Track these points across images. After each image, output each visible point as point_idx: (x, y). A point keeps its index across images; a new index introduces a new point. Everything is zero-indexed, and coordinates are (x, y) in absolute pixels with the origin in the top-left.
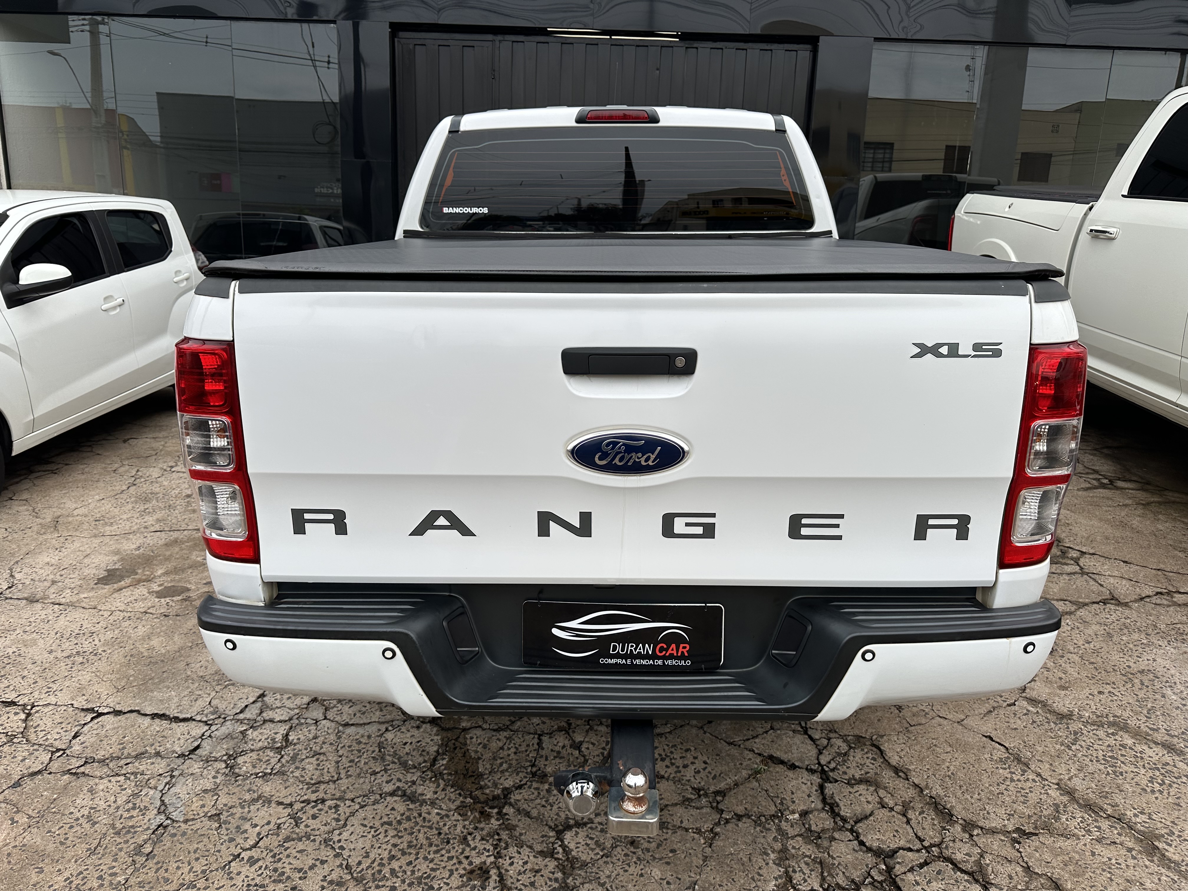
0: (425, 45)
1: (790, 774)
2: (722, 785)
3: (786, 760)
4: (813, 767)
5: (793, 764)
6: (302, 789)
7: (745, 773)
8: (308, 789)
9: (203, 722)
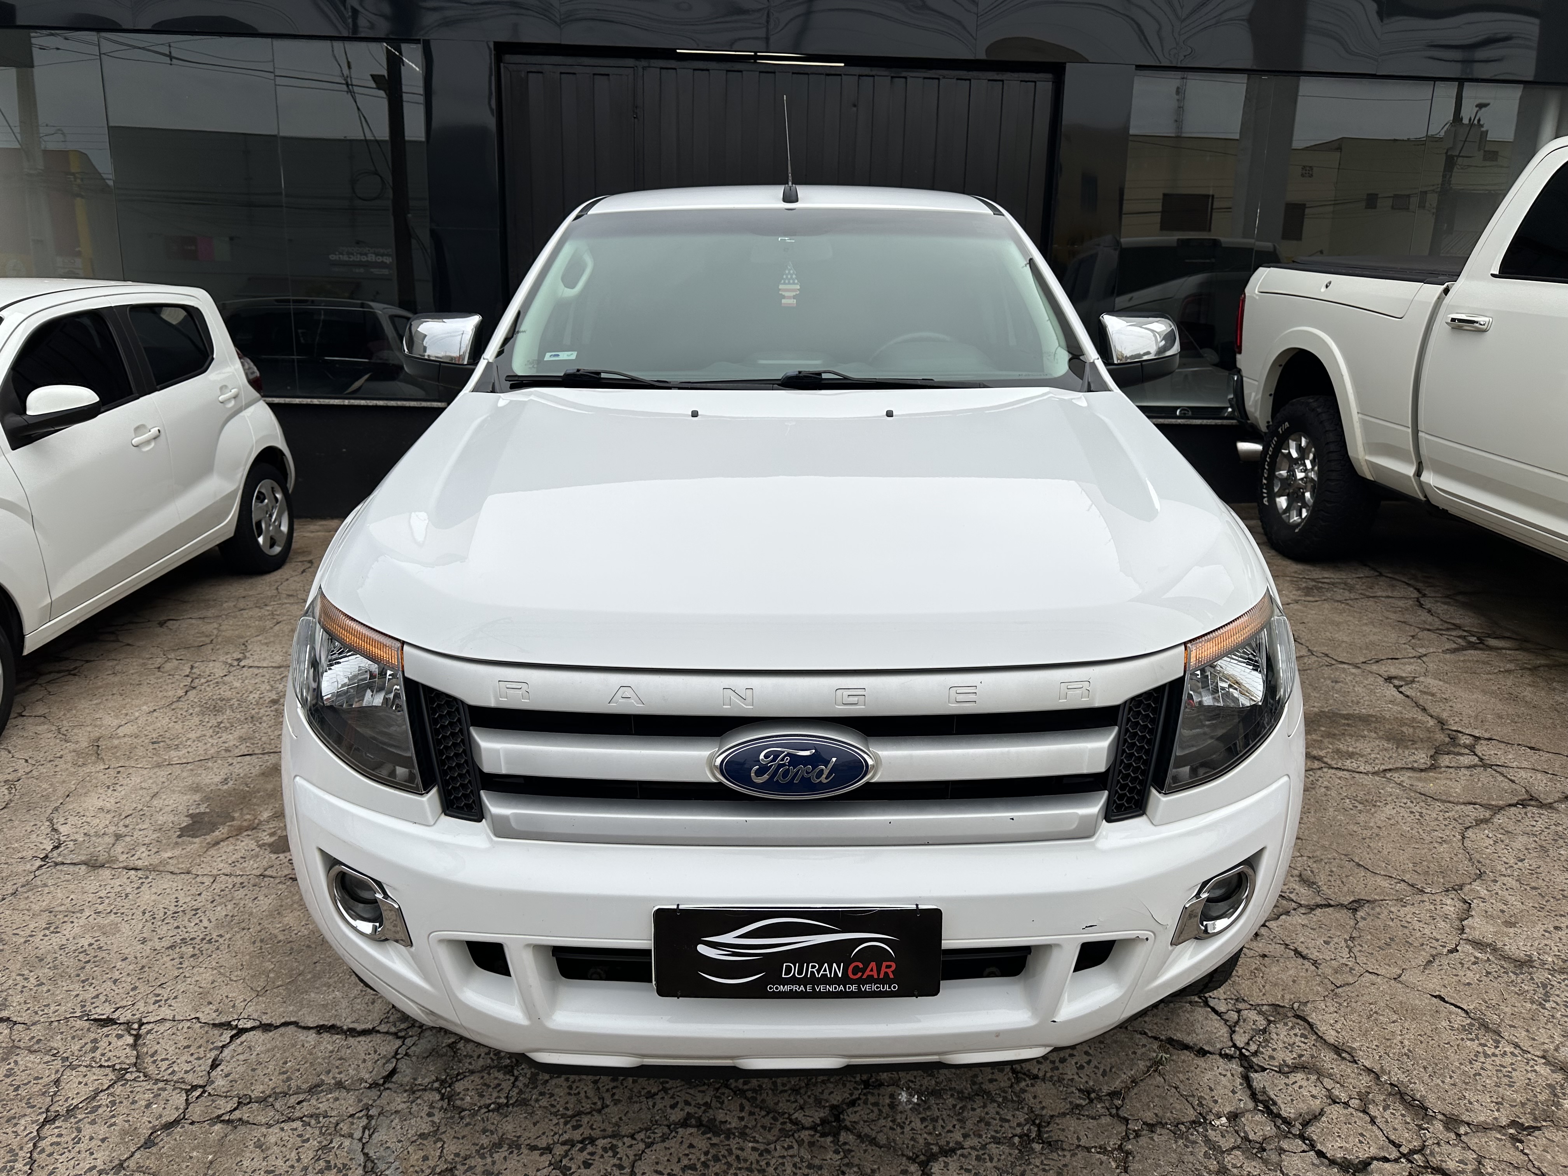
0: (541, 72)
1: (1200, 1062)
2: (1117, 1083)
3: (1191, 1044)
4: (1227, 1051)
5: (1201, 1048)
6: (557, 1124)
7: (1142, 1065)
8: (566, 1124)
9: (391, 1034)
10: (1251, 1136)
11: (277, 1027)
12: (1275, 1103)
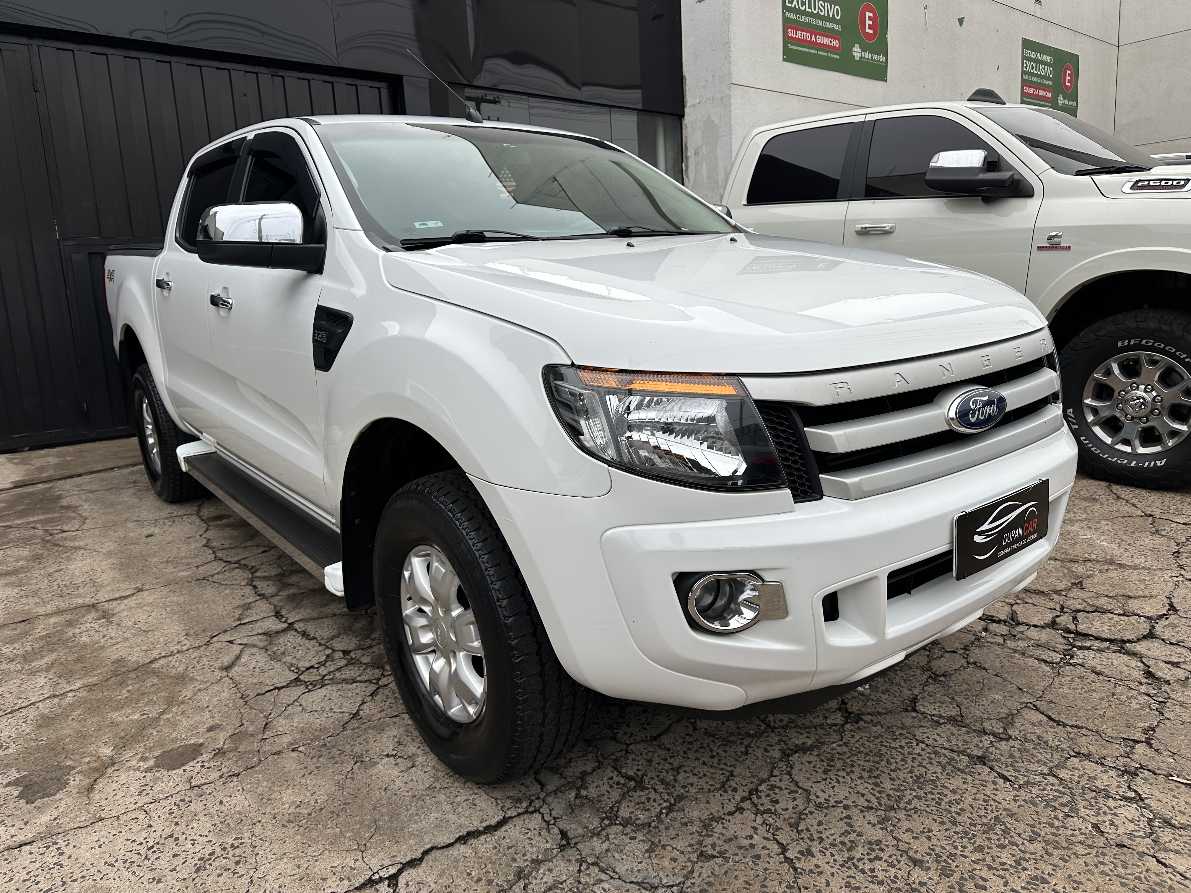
10: (1003, 633)
11: (421, 860)
12: (993, 616)
